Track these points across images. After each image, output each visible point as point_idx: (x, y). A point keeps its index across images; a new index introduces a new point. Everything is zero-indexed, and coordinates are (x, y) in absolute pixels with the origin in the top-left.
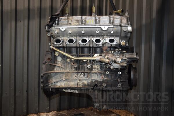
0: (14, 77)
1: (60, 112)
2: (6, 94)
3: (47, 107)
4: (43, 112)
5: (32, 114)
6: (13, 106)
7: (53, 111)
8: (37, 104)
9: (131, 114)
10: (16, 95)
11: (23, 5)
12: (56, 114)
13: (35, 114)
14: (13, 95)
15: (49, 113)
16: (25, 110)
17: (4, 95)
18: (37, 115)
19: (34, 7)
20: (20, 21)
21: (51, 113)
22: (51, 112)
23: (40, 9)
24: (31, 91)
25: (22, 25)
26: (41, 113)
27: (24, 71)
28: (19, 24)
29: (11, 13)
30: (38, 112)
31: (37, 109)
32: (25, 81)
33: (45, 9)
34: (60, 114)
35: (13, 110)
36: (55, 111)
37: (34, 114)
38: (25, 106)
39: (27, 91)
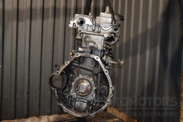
0: (14, 78)
1: (61, 116)
2: (7, 95)
3: (49, 110)
4: (44, 115)
5: (33, 116)
6: (14, 108)
7: (54, 114)
8: (38, 107)
9: (135, 119)
10: (17, 97)
11: (25, 4)
12: (57, 117)
13: (36, 116)
14: (14, 96)
15: (50, 116)
16: (26, 113)
17: (4, 97)
18: (38, 118)
19: (37, 6)
20: (22, 21)
21: (52, 116)
22: (53, 114)
23: (43, 9)
24: (32, 93)
25: (24, 25)
26: (42, 115)
27: (25, 72)
28: (20, 24)
29: (13, 12)
30: (38, 115)
31: (38, 111)
32: (26, 83)
33: (48, 9)
34: (61, 118)
35: (13, 112)
36: (56, 114)
37: (34, 117)
38: (25, 109)
39: (28, 93)
